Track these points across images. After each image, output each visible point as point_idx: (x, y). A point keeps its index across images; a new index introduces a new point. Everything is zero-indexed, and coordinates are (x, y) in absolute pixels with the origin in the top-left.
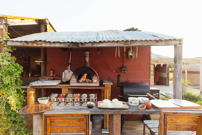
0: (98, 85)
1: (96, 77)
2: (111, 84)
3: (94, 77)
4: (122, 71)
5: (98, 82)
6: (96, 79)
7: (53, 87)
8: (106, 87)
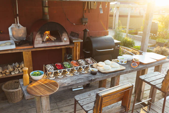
0: (68, 43)
1: (66, 35)
2: (80, 41)
3: (64, 34)
4: (83, 23)
5: (68, 40)
6: (66, 37)
7: (10, 52)
8: (75, 44)
